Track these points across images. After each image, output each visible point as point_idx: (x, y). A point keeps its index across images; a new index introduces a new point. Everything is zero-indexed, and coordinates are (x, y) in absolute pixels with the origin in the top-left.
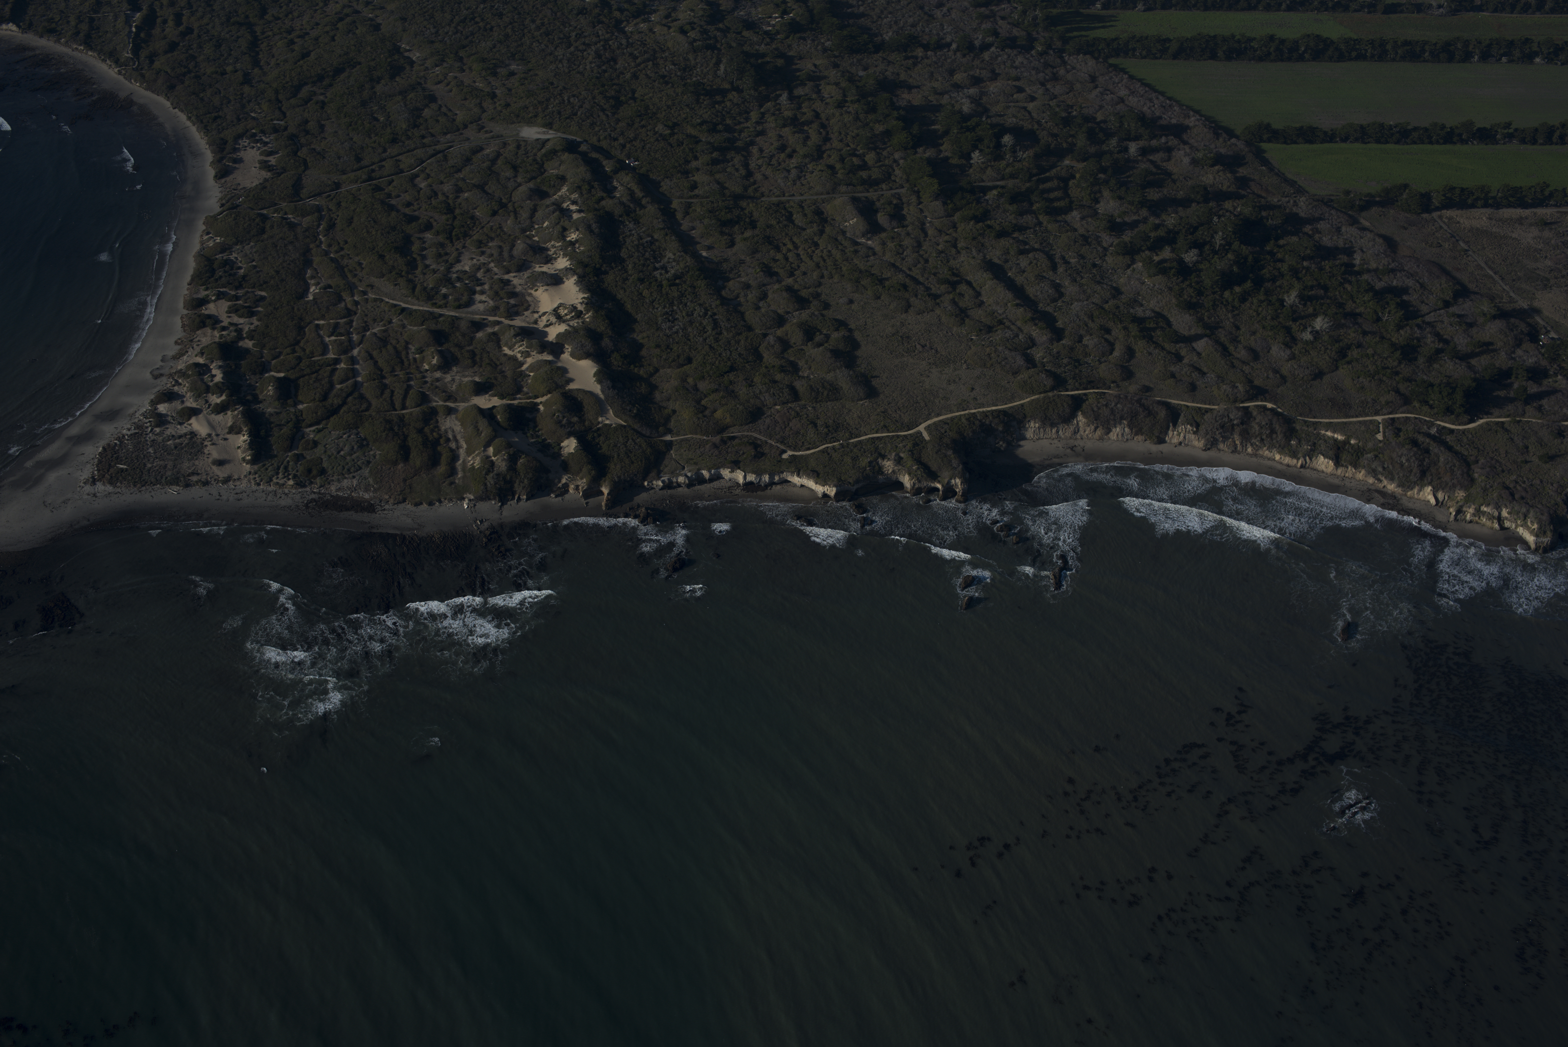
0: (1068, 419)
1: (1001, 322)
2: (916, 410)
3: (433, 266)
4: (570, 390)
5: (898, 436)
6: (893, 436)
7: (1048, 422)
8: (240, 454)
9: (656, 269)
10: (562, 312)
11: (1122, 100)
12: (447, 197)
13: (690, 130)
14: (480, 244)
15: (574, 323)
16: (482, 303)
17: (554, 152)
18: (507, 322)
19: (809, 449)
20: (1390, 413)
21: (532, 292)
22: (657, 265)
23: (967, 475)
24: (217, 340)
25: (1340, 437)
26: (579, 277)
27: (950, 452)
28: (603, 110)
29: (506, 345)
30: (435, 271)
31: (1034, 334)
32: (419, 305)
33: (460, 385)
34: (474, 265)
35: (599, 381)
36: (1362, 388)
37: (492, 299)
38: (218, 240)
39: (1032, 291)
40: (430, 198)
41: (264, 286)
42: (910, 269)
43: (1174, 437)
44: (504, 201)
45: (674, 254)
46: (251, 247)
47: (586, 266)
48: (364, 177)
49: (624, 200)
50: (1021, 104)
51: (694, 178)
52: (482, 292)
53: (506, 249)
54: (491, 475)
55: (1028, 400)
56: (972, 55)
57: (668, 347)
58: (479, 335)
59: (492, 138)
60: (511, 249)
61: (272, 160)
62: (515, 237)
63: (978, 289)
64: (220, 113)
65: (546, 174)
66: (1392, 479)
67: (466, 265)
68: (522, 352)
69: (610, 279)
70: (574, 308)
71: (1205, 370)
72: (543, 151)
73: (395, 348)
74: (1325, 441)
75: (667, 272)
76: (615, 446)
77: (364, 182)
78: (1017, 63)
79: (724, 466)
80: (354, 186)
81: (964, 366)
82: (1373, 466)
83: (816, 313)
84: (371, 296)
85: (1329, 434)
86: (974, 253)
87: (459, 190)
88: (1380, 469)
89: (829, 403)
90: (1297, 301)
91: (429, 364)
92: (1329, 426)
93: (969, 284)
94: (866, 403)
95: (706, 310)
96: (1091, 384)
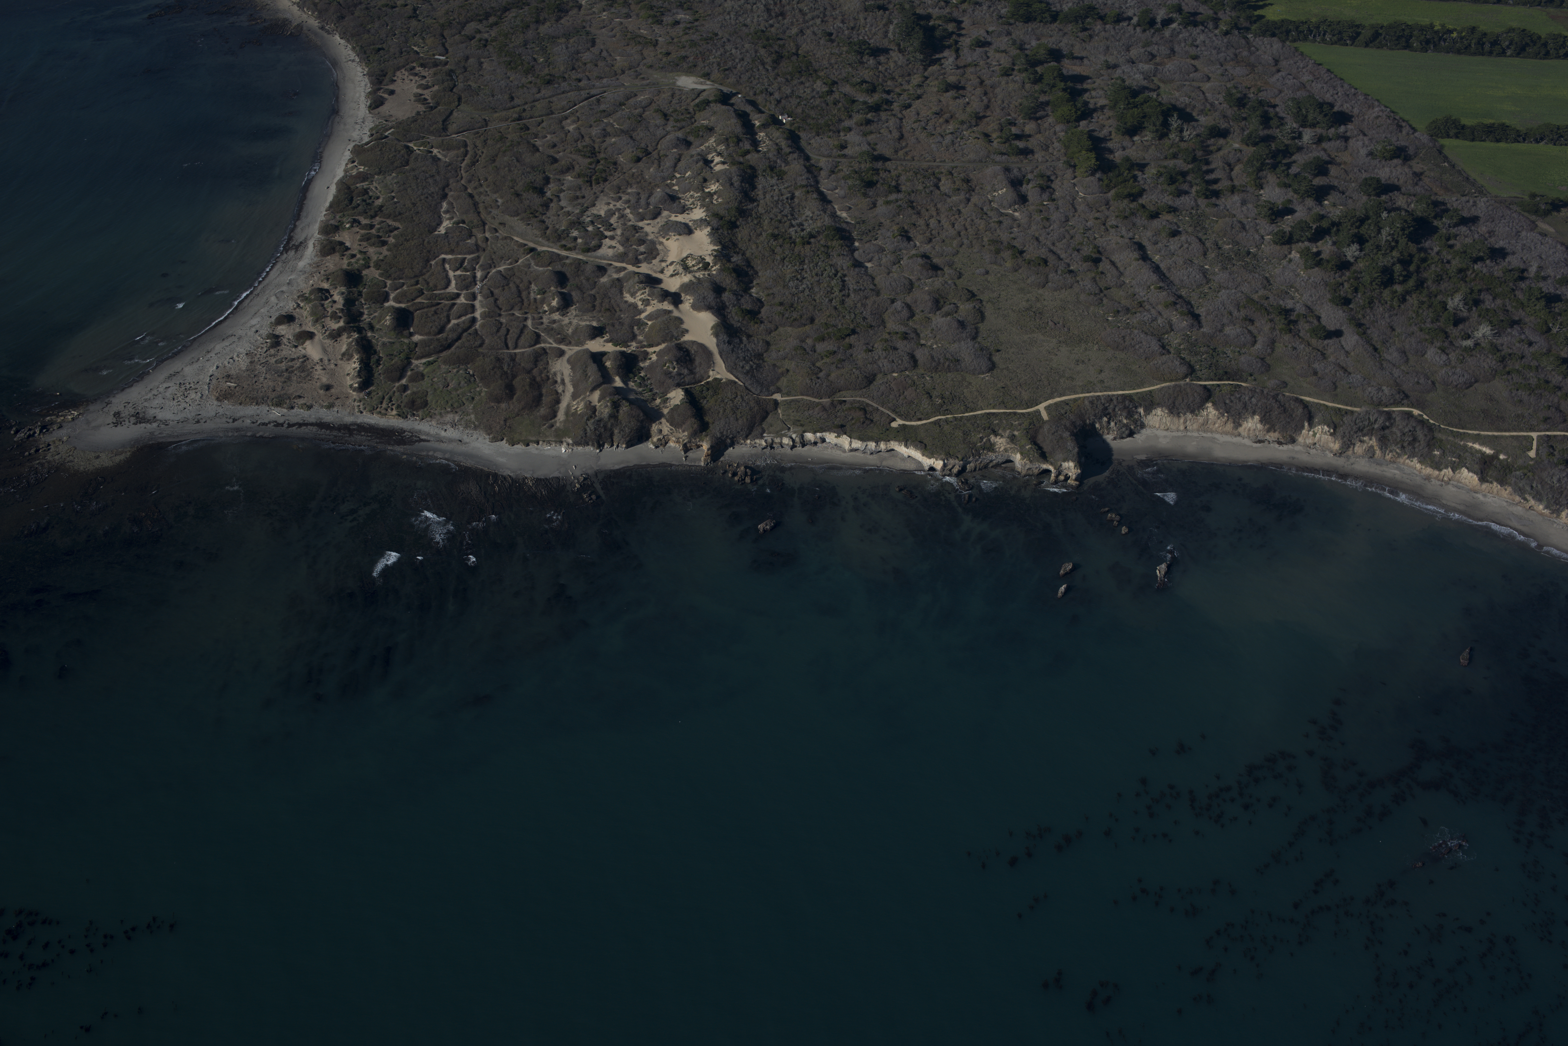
0: (1195, 408)
1: (1141, 304)
2: (1037, 388)
3: (569, 209)
4: (685, 342)
5: (1015, 414)
6: (1010, 413)
7: (1174, 410)
8: (349, 381)
9: (792, 226)
10: (690, 263)
11: (1303, 86)
12: (594, 141)
13: (847, 89)
14: (619, 189)
15: (700, 275)
16: (609, 249)
17: (707, 103)
18: (630, 268)
19: (920, 419)
20: (1547, 430)
21: (664, 241)
22: (794, 222)
23: (1083, 459)
24: (345, 267)
25: (1488, 451)
26: (712, 229)
27: (1066, 434)
28: (763, 64)
29: (629, 292)
30: (569, 214)
31: (1174, 319)
32: (549, 247)
33: (576, 329)
34: (610, 210)
35: (716, 335)
36: (1521, 401)
37: (622, 245)
38: (362, 169)
39: (1177, 276)
40: (576, 141)
41: (399, 217)
42: (1053, 244)
43: (1306, 436)
44: (650, 149)
45: (813, 213)
46: (393, 179)
47: (721, 218)
48: (515, 116)
49: (770, 155)
50: (1195, 84)
51: (845, 138)
52: (612, 238)
53: (643, 197)
54: (592, 420)
55: (1158, 386)
56: (1153, 31)
57: (792, 306)
58: (604, 280)
59: (648, 85)
60: (649, 197)
61: (427, 94)
62: (655, 186)
63: (1122, 269)
64: (384, 46)
65: (696, 124)
66: (1540, 500)
67: (601, 209)
68: (643, 300)
69: (743, 233)
70: (702, 259)
71: (1351, 369)
72: (697, 101)
73: (518, 287)
74: (1472, 454)
75: (803, 230)
76: (723, 401)
77: (514, 121)
78: (1198, 42)
79: (829, 430)
80: (504, 125)
81: (1096, 347)
82: (1521, 485)
83: (950, 282)
84: (502, 233)
85: (1477, 446)
86: (1124, 233)
87: (605, 134)
88: (1528, 488)
89: (949, 374)
90: (1461, 306)
91: (549, 305)
92: (1477, 439)
93: (1113, 263)
94: (987, 376)
95: (837, 272)
96: (1227, 375)
